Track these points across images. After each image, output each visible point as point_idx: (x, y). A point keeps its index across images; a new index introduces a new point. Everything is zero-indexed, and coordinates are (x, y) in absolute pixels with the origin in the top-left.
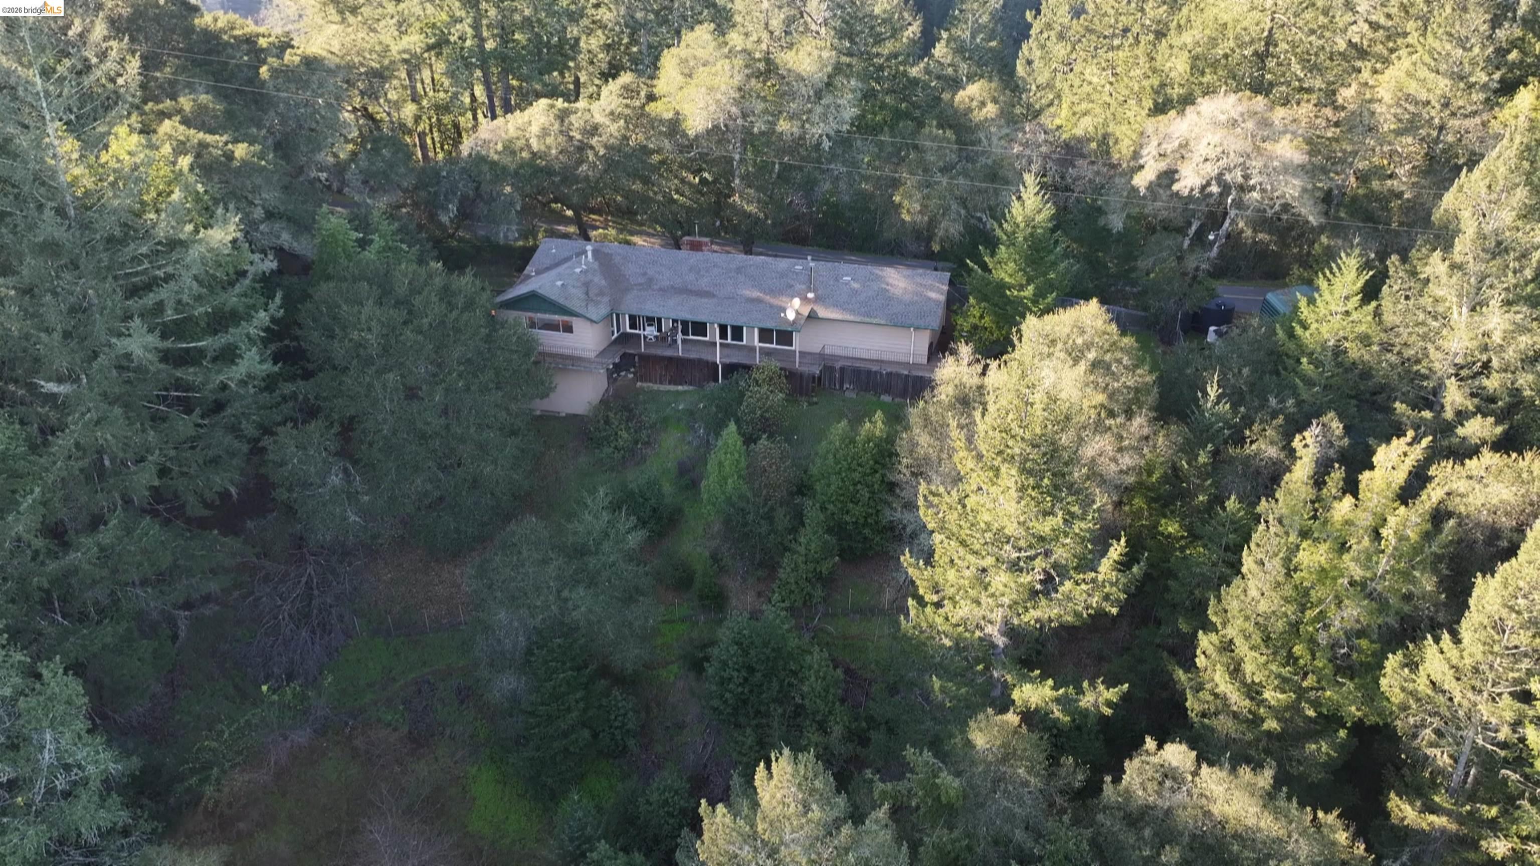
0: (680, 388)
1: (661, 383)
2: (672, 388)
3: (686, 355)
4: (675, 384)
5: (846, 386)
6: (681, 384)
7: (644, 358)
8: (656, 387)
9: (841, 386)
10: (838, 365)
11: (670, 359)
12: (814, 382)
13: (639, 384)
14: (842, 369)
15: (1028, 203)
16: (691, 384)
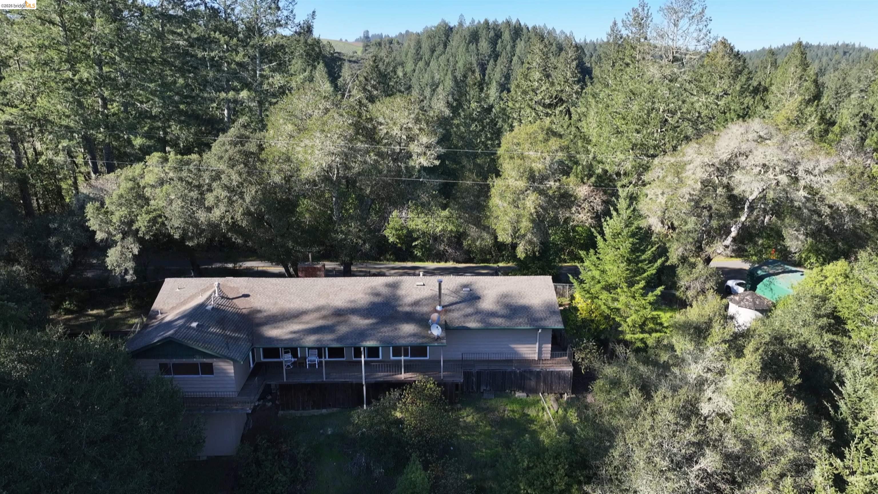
0: (324, 411)
1: (304, 409)
2: (316, 412)
3: (331, 380)
4: (318, 408)
5: (483, 388)
6: (324, 407)
7: (285, 388)
8: (298, 413)
9: (479, 388)
10: (475, 370)
11: (313, 386)
12: (457, 389)
13: (281, 412)
14: (479, 373)
15: (622, 212)
16: (335, 407)
